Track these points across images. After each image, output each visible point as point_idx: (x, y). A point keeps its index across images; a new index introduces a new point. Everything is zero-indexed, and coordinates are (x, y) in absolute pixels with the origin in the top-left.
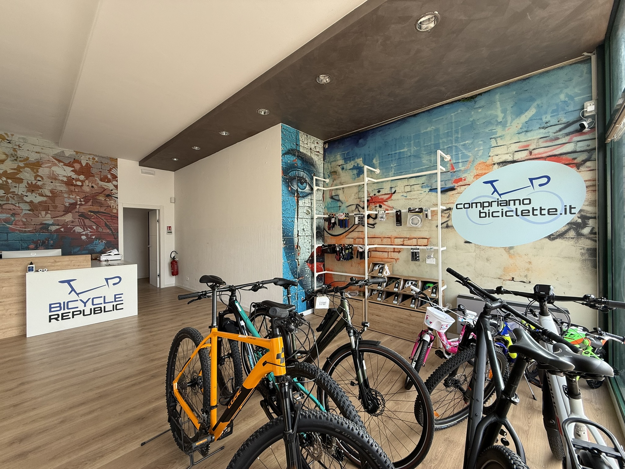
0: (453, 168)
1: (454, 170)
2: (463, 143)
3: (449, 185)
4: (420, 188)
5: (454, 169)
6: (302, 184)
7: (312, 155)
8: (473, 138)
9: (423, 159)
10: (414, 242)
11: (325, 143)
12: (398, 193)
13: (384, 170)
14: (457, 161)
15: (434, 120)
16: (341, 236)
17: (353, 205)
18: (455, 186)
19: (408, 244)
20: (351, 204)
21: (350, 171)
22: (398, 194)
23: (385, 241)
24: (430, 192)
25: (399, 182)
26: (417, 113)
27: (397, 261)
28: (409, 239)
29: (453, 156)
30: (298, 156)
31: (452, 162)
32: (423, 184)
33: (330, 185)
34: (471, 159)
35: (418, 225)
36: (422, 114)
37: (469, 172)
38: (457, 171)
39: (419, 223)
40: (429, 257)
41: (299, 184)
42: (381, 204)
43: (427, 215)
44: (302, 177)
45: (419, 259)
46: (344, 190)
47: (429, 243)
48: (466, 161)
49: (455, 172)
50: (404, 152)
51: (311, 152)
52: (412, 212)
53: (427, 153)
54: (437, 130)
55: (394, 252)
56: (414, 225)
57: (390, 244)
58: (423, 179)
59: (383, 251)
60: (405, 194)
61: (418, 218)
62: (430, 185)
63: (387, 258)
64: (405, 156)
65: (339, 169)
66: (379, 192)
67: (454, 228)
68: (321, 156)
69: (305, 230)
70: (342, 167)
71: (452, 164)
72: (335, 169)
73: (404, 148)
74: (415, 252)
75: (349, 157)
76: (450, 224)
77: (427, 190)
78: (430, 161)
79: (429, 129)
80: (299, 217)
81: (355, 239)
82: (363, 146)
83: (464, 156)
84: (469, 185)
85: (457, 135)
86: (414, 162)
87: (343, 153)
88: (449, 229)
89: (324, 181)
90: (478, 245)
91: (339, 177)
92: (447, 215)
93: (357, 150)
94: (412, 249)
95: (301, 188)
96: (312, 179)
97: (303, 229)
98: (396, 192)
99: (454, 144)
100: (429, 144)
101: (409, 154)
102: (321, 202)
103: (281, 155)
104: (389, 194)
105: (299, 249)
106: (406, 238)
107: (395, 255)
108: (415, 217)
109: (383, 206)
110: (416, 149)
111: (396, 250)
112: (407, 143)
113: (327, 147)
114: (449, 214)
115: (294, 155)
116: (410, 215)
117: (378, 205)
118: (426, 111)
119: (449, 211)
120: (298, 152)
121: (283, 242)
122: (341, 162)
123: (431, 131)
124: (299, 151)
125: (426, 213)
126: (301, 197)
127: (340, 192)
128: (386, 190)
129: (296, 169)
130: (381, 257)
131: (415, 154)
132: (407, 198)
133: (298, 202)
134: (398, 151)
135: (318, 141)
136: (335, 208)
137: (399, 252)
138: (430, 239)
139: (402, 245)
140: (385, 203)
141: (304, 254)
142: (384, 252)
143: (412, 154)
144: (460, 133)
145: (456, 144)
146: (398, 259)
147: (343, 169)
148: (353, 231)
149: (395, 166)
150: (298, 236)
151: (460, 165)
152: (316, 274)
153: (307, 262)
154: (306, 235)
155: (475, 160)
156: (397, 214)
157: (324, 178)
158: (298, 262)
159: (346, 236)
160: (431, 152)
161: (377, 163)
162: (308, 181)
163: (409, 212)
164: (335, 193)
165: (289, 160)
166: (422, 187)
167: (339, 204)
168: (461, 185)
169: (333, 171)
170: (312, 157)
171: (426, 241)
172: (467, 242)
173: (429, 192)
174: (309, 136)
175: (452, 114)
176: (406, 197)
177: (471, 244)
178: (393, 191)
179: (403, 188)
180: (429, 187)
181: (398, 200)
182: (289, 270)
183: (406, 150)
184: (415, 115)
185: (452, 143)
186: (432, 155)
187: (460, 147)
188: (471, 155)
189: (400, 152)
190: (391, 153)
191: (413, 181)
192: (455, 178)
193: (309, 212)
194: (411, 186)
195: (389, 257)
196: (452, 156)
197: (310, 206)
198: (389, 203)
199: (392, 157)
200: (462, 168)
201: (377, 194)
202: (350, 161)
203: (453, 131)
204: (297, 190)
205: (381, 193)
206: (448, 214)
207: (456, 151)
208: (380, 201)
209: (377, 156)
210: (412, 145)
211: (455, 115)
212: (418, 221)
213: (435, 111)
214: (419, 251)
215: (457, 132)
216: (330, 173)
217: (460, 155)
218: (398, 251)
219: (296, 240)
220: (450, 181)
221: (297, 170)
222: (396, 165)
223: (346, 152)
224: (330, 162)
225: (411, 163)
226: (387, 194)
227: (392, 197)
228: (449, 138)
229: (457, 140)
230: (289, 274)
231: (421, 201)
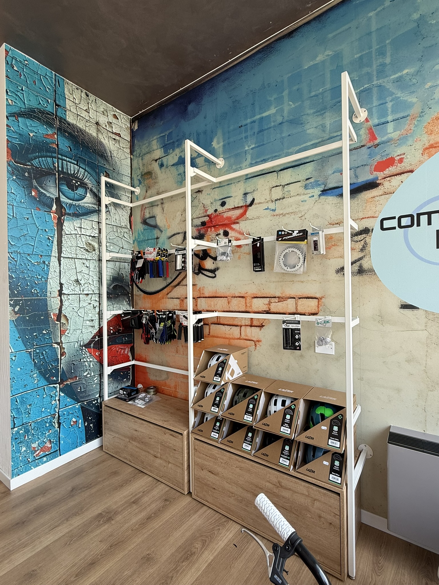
0: (373, 137)
1: (376, 142)
2: (397, 75)
3: (365, 177)
4: (302, 190)
5: (376, 139)
6: (72, 188)
7: (100, 136)
8: (420, 60)
9: (307, 126)
10: (290, 305)
11: (132, 121)
12: (259, 204)
13: (232, 160)
14: (383, 120)
15: (330, 36)
16: (160, 295)
17: (179, 233)
18: (377, 178)
19: (278, 311)
20: (176, 232)
21: (174, 168)
22: (257, 205)
23: (236, 304)
24: (322, 197)
25: (260, 181)
26: (296, 27)
27: (258, 345)
28: (281, 299)
29: (374, 110)
31: (370, 123)
32: (307, 179)
33: (142, 198)
34: (415, 111)
35: (297, 268)
36: (305, 29)
37: (410, 142)
38: (383, 143)
39: (300, 265)
40: (322, 341)
41: (65, 188)
42: (228, 230)
43: (316, 243)
44: (74, 176)
45: (300, 346)
46: (164, 206)
47: (320, 308)
48: (404, 117)
49: (378, 145)
50: (269, 116)
51: (98, 130)
52: (285, 240)
53: (317, 112)
54: (337, 57)
55: (251, 326)
56: (289, 270)
57: (243, 310)
58: (307, 170)
59: (231, 323)
60: (272, 206)
61: (299, 252)
62: (321, 180)
63: (239, 339)
64: (273, 124)
65: (156, 166)
66: (223, 204)
67: (375, 274)
68: (126, 146)
69: (82, 282)
70: (160, 162)
71: (371, 129)
72: (150, 168)
73: (268, 109)
74: (292, 329)
75: (171, 141)
76: (366, 264)
77: (317, 191)
78: (323, 126)
79: (320, 58)
80: (62, 255)
81: (183, 300)
82: (194, 117)
83: (400, 105)
84: (412, 171)
85: (381, 60)
86: (289, 135)
87: (162, 135)
88: (365, 278)
89: (132, 192)
90: (433, 314)
91: (155, 183)
92: (360, 245)
93: (186, 126)
94: (284, 322)
95: (72, 197)
97: (77, 281)
98: (255, 201)
99: (375, 83)
100: (321, 90)
101: (279, 119)
104: (241, 207)
105: (63, 320)
106: (275, 297)
107: (253, 333)
108: (291, 249)
109: (231, 234)
110: (293, 106)
111: (255, 323)
112: (275, 96)
113: (136, 127)
114: (366, 243)
115: (50, 125)
116: (280, 247)
117: (221, 232)
118: (315, 19)
119: (364, 236)
120: (60, 121)
121: (10, 309)
122: (158, 153)
123: (323, 62)
124: (65, 120)
125: (315, 239)
126: (69, 214)
127: (157, 211)
128: (236, 200)
129: (54, 155)
130: (227, 336)
131: (291, 117)
132: (277, 212)
133: (60, 224)
134: (258, 117)
135: (116, 114)
136: (150, 241)
137: (261, 326)
138: (323, 300)
139: (268, 312)
140: (234, 226)
141: (79, 332)
142: (233, 326)
143: (286, 118)
144: (388, 54)
145: (381, 81)
146: (258, 341)
147: (162, 165)
148: (178, 284)
149: (252, 149)
150: (61, 293)
151: (390, 127)
152: (108, 370)
153: (87, 346)
154: (85, 292)
155: (427, 110)
156: (254, 246)
157: (133, 186)
158: (62, 348)
159: (168, 294)
160: (325, 108)
161: (219, 147)
162: (90, 186)
163: (277, 240)
164: (149, 213)
165: (32, 131)
166: (306, 187)
167: (156, 232)
168: (391, 174)
169: (146, 171)
170: (102, 140)
171: (313, 303)
172: (406, 306)
173: (320, 195)
174: (92, 97)
175: (371, 14)
176: (274, 210)
177: (415, 311)
178: (249, 200)
179: (267, 192)
180: (319, 185)
181: (258, 218)
183: (272, 111)
184: (290, 34)
185: (370, 80)
186: (327, 114)
187: (390, 86)
188: (414, 100)
189: (262, 118)
190: (244, 123)
191: (287, 176)
192: (378, 158)
193: (93, 247)
194: (284, 186)
195: (243, 336)
196: (370, 111)
197: (96, 235)
198: (242, 226)
199: (246, 131)
200: (395, 135)
201: (220, 209)
202: (173, 150)
203: (373, 53)
204: (58, 200)
205: (227, 207)
206: (362, 242)
207: (380, 98)
208: (226, 222)
209: (220, 133)
210: (286, 98)
211: (377, 14)
212: (297, 260)
213: (333, 15)
214: (299, 326)
215: (382, 53)
216: (142, 175)
217: (389, 105)
218: (258, 324)
219: (54, 303)
220: (367, 168)
221: (58, 158)
222: (254, 146)
223: (167, 133)
224: (141, 155)
225: (283, 138)
226: (238, 207)
227: (247, 213)
228: (365, 70)
229: (381, 72)
231: (303, 218)
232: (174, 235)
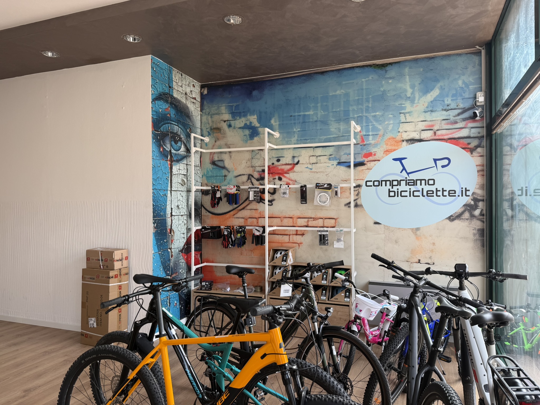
0: (363, 141)
1: (365, 143)
2: (374, 114)
3: (360, 159)
4: (327, 161)
5: (364, 142)
6: (176, 142)
7: (187, 103)
8: (383, 110)
9: (331, 127)
10: (320, 222)
11: (202, 87)
12: (302, 164)
13: (285, 135)
14: (367, 134)
15: (344, 83)
16: (227, 215)
17: (244, 175)
18: (364, 161)
19: (313, 226)
20: (241, 173)
21: (240, 131)
22: (301, 165)
23: (286, 222)
24: (338, 166)
25: (303, 151)
26: (326, 70)
27: (300, 246)
28: (315, 219)
29: (364, 127)
30: (171, 104)
31: (362, 133)
32: (330, 155)
33: (211, 146)
34: (381, 133)
35: (326, 203)
36: (331, 73)
37: (379, 147)
38: (368, 144)
39: (328, 202)
40: (339, 240)
41: (173, 143)
42: (281, 176)
43: (336, 192)
44: (176, 134)
45: (328, 243)
46: (231, 154)
47: (337, 224)
48: (376, 135)
49: (365, 145)
50: (309, 115)
51: (186, 98)
52: (320, 189)
53: (336, 120)
54: (347, 95)
55: (296, 235)
56: (322, 204)
57: (291, 225)
58: (331, 150)
59: (283, 233)
60: (310, 166)
61: (327, 195)
62: (338, 157)
63: (289, 243)
64: (311, 120)
65: (224, 126)
66: (278, 161)
67: (363, 207)
68: (198, 105)
69: (180, 207)
70: (228, 124)
71: (362, 136)
72: (219, 126)
73: (309, 111)
74: (323, 235)
75: (238, 111)
76: (359, 203)
77: (335, 162)
78: (339, 129)
79: (338, 92)
80: (172, 189)
81: (247, 220)
82: (258, 100)
83: (375, 129)
84: (379, 161)
85: (367, 104)
86: (321, 129)
87: (230, 104)
88: (358, 209)
89: (202, 140)
90: (387, 226)
91: (224, 137)
92: (356, 192)
93: (250, 104)
94: (320, 231)
95: (176, 149)
96: (188, 136)
97: (178, 206)
98: (300, 162)
99: (364, 114)
100: (338, 109)
101: (315, 119)
102: (198, 168)
103: (151, 100)
104: (291, 164)
105: (172, 234)
106: (311, 218)
107: (298, 239)
108: (323, 194)
109: (284, 179)
110: (323, 113)
111: (299, 233)
112: (313, 105)
113: (206, 92)
114: (359, 192)
115: (166, 101)
116: (317, 191)
117: (277, 177)
118: (336, 70)
119: (358, 188)
120: (171, 98)
121: (153, 225)
122: (227, 116)
123: (340, 95)
124: (173, 96)
125: (336, 190)
126: (174, 161)
127: (226, 158)
128: (287, 159)
129: (169, 121)
130: (280, 241)
131: (322, 119)
132: (313, 170)
133: (171, 168)
134: (302, 113)
135: (194, 83)
136: (218, 177)
137: (303, 235)
138: (338, 220)
139: (307, 226)
140: (286, 175)
141: (178, 241)
142: (284, 235)
143: (319, 119)
144: (371, 102)
145: (367, 114)
146: (301, 243)
147: (230, 126)
148: (243, 209)
149: (298, 131)
150: (172, 215)
151: (371, 138)
152: (194, 268)
153: (181, 251)
154: (181, 214)
155: (386, 134)
156: (302, 190)
157: (202, 136)
158: (172, 252)
159: (234, 215)
160: (340, 120)
161: (276, 125)
162: (183, 139)
163: (316, 188)
164: (218, 157)
165: (160, 108)
166: (330, 159)
167: (224, 172)
168: (371, 160)
169: (215, 126)
170: (188, 105)
171: (333, 221)
172: (376, 223)
173: (337, 165)
174: (183, 74)
175: (363, 80)
176: (311, 169)
177: (380, 225)
178: (296, 161)
179: (307, 158)
180: (337, 159)
181: (301, 172)
182: (160, 264)
183: (311, 112)
184: (323, 73)
185: (362, 112)
186: (341, 123)
187: (370, 118)
188: (381, 128)
189: (305, 115)
190: (293, 114)
191: (319, 152)
192: (365, 152)
193: (185, 182)
194: (317, 157)
195: (291, 241)
196: (362, 127)
197: (186, 174)
198: (291, 175)
199: (295, 120)
200: (373, 142)
201: (276, 163)
202: (240, 118)
203: (364, 100)
204: (170, 151)
205: (281, 162)
206: (357, 191)
207: (366, 122)
208: (280, 172)
209: (276, 116)
210: (319, 108)
211: (366, 81)
212: (326, 199)
213: (346, 72)
214: (327, 233)
215: (368, 101)
216: (211, 129)
217: (370, 127)
218: (301, 233)
219: (169, 221)
220: (360, 155)
221: (171, 123)
222: (299, 130)
223: (235, 104)
224: (210, 114)
225: (317, 130)
226: (288, 164)
227: (295, 168)
228: (360, 106)
229: (367, 110)
230: (160, 269)
231: (328, 175)
232: (240, 175)
